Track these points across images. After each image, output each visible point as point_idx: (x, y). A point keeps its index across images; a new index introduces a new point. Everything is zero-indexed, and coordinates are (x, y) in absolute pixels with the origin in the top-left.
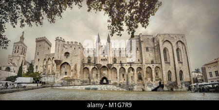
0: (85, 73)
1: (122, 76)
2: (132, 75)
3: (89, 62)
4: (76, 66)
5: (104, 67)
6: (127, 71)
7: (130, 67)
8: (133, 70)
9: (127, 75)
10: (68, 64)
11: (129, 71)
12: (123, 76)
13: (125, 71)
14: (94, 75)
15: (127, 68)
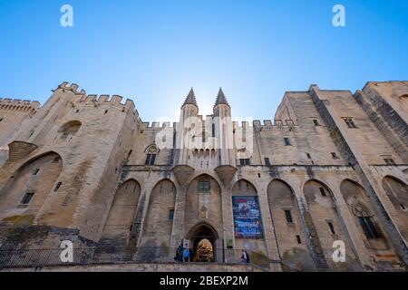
0: (121, 202)
1: (283, 222)
2: (331, 216)
3: (150, 159)
4: (85, 166)
5: (205, 177)
6: (299, 194)
7: (307, 178)
8: (324, 190)
9: (307, 215)
10: (58, 158)
11: (310, 198)
12: (289, 219)
13: (293, 196)
14: (158, 213)
15: (296, 181)
